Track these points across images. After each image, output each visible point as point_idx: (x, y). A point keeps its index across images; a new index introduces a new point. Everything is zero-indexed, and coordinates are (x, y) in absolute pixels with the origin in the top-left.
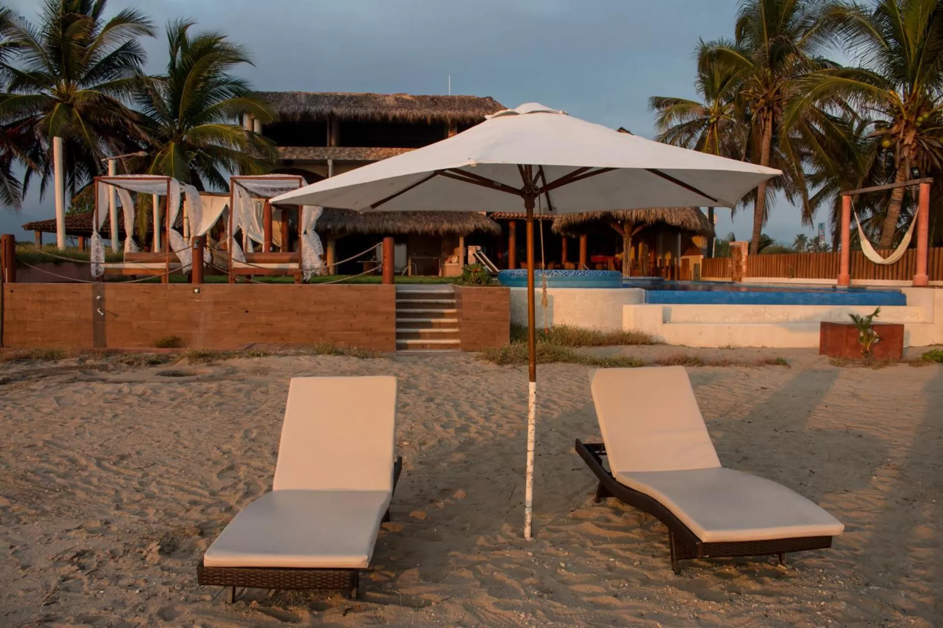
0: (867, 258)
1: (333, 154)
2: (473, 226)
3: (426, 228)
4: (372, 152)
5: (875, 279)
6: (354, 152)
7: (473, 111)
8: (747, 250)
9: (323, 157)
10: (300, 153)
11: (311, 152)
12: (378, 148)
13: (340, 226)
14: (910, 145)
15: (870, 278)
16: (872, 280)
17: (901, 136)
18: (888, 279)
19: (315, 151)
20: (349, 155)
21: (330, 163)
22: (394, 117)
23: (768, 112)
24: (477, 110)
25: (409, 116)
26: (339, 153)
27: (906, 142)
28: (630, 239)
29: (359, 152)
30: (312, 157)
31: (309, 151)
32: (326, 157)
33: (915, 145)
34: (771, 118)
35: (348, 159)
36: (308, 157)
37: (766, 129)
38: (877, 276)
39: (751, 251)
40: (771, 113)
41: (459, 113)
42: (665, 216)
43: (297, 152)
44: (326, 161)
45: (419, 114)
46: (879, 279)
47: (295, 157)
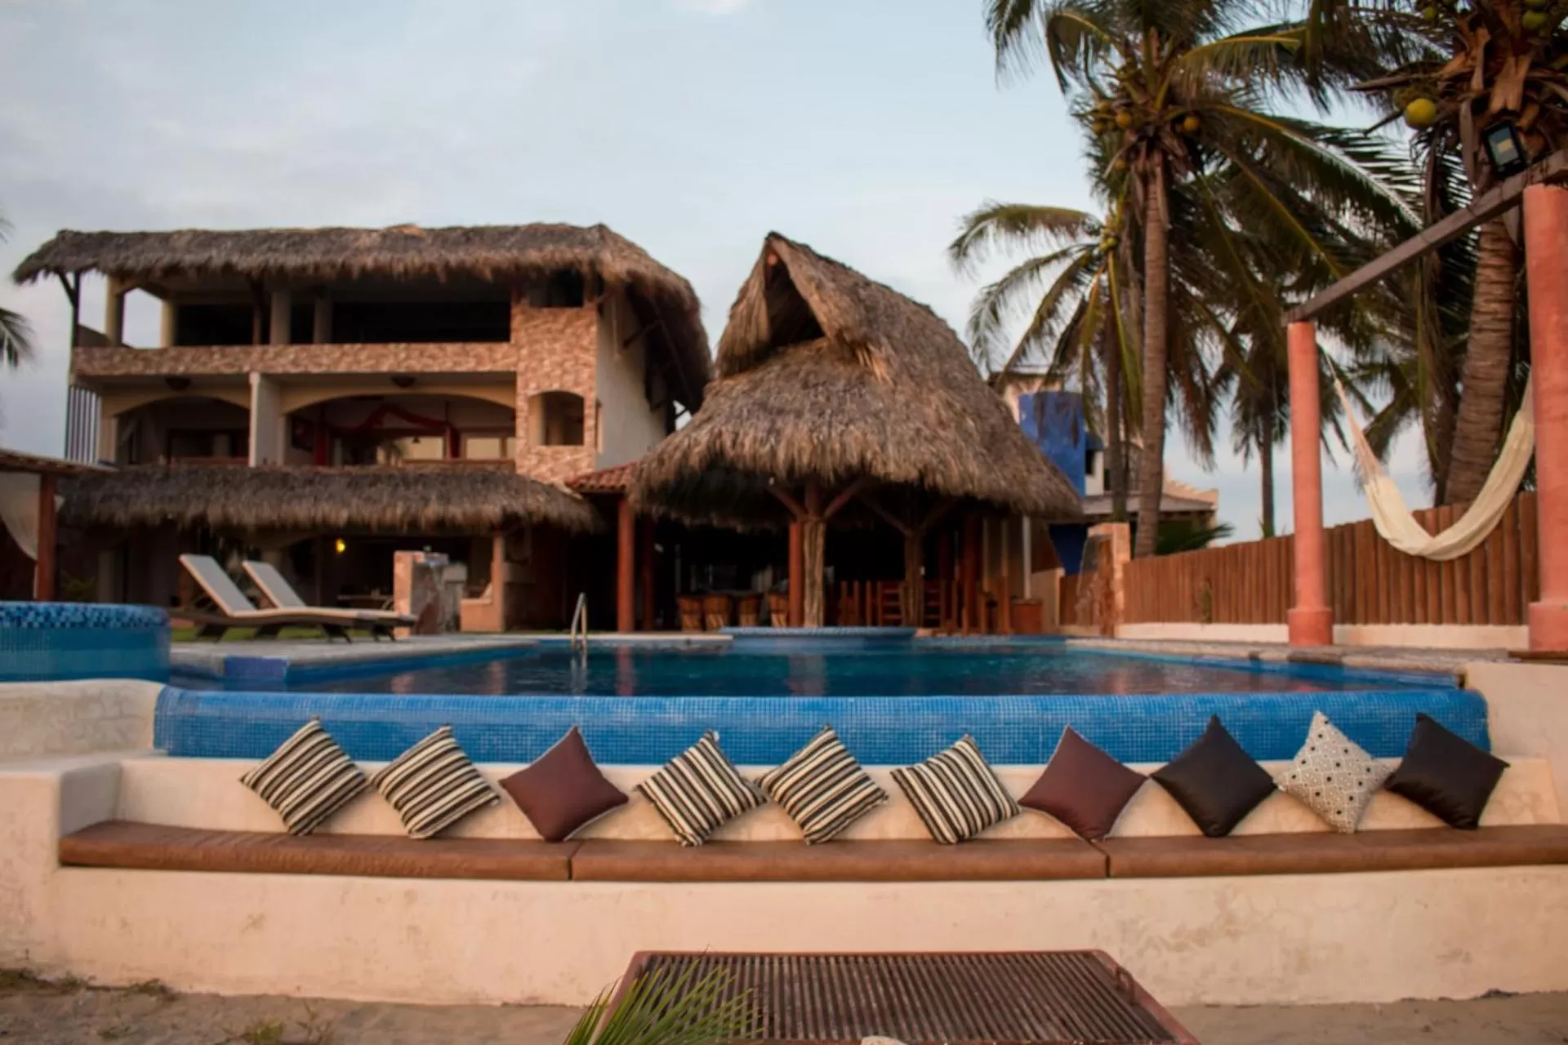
0: (1385, 542)
1: (261, 359)
2: (498, 510)
3: (388, 516)
4: (344, 354)
5: (1413, 621)
6: (305, 355)
7: (540, 250)
8: (1127, 546)
9: (241, 367)
10: (194, 360)
11: (217, 356)
12: (358, 346)
13: (192, 511)
14: (1517, 114)
15: (1399, 621)
16: (1405, 627)
17: (1477, 82)
18: (1454, 620)
19: (223, 356)
20: (295, 363)
21: (255, 380)
22: (363, 269)
23: (1149, 155)
24: (550, 247)
25: (395, 264)
26: (274, 359)
27: (1496, 104)
28: (822, 528)
29: (317, 356)
30: (217, 367)
31: (212, 354)
32: (246, 369)
33: (1531, 113)
34: (1158, 170)
35: (293, 370)
36: (209, 369)
37: (1152, 203)
38: (1419, 610)
39: (1137, 550)
40: (1157, 158)
41: (508, 255)
42: (869, 456)
43: (187, 359)
44: (247, 376)
45: (417, 261)
46: (1426, 620)
47: (181, 369)
